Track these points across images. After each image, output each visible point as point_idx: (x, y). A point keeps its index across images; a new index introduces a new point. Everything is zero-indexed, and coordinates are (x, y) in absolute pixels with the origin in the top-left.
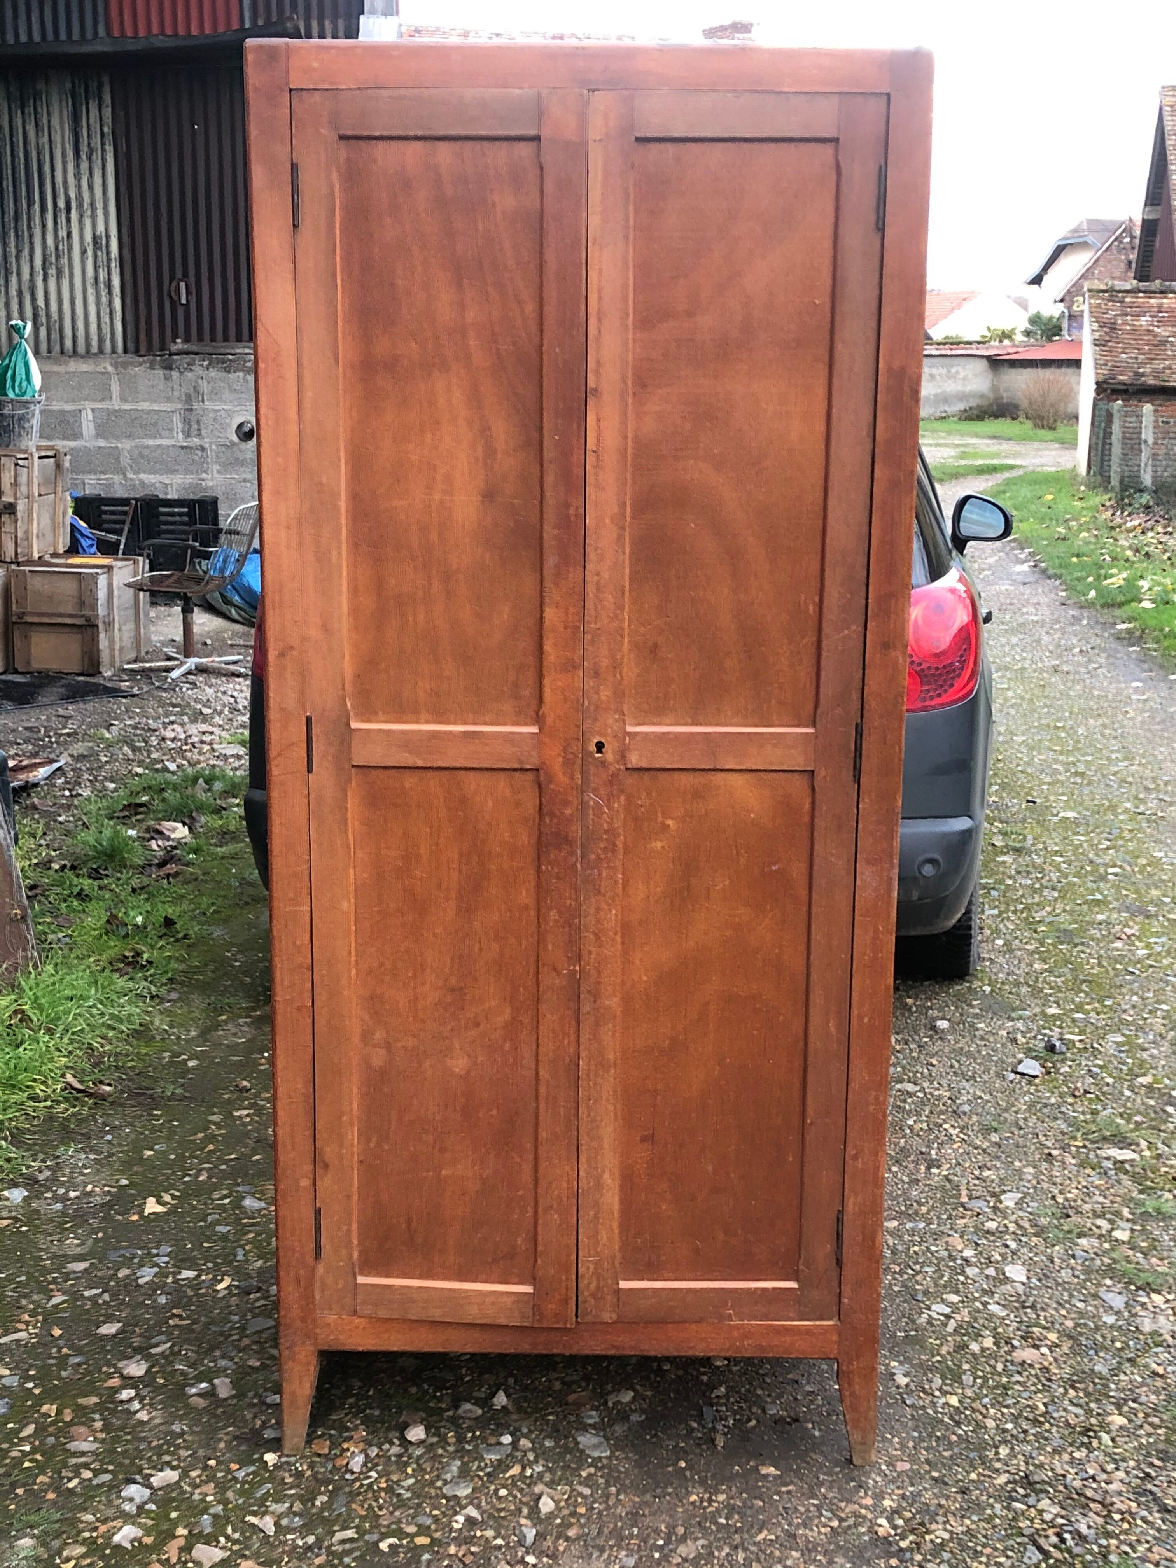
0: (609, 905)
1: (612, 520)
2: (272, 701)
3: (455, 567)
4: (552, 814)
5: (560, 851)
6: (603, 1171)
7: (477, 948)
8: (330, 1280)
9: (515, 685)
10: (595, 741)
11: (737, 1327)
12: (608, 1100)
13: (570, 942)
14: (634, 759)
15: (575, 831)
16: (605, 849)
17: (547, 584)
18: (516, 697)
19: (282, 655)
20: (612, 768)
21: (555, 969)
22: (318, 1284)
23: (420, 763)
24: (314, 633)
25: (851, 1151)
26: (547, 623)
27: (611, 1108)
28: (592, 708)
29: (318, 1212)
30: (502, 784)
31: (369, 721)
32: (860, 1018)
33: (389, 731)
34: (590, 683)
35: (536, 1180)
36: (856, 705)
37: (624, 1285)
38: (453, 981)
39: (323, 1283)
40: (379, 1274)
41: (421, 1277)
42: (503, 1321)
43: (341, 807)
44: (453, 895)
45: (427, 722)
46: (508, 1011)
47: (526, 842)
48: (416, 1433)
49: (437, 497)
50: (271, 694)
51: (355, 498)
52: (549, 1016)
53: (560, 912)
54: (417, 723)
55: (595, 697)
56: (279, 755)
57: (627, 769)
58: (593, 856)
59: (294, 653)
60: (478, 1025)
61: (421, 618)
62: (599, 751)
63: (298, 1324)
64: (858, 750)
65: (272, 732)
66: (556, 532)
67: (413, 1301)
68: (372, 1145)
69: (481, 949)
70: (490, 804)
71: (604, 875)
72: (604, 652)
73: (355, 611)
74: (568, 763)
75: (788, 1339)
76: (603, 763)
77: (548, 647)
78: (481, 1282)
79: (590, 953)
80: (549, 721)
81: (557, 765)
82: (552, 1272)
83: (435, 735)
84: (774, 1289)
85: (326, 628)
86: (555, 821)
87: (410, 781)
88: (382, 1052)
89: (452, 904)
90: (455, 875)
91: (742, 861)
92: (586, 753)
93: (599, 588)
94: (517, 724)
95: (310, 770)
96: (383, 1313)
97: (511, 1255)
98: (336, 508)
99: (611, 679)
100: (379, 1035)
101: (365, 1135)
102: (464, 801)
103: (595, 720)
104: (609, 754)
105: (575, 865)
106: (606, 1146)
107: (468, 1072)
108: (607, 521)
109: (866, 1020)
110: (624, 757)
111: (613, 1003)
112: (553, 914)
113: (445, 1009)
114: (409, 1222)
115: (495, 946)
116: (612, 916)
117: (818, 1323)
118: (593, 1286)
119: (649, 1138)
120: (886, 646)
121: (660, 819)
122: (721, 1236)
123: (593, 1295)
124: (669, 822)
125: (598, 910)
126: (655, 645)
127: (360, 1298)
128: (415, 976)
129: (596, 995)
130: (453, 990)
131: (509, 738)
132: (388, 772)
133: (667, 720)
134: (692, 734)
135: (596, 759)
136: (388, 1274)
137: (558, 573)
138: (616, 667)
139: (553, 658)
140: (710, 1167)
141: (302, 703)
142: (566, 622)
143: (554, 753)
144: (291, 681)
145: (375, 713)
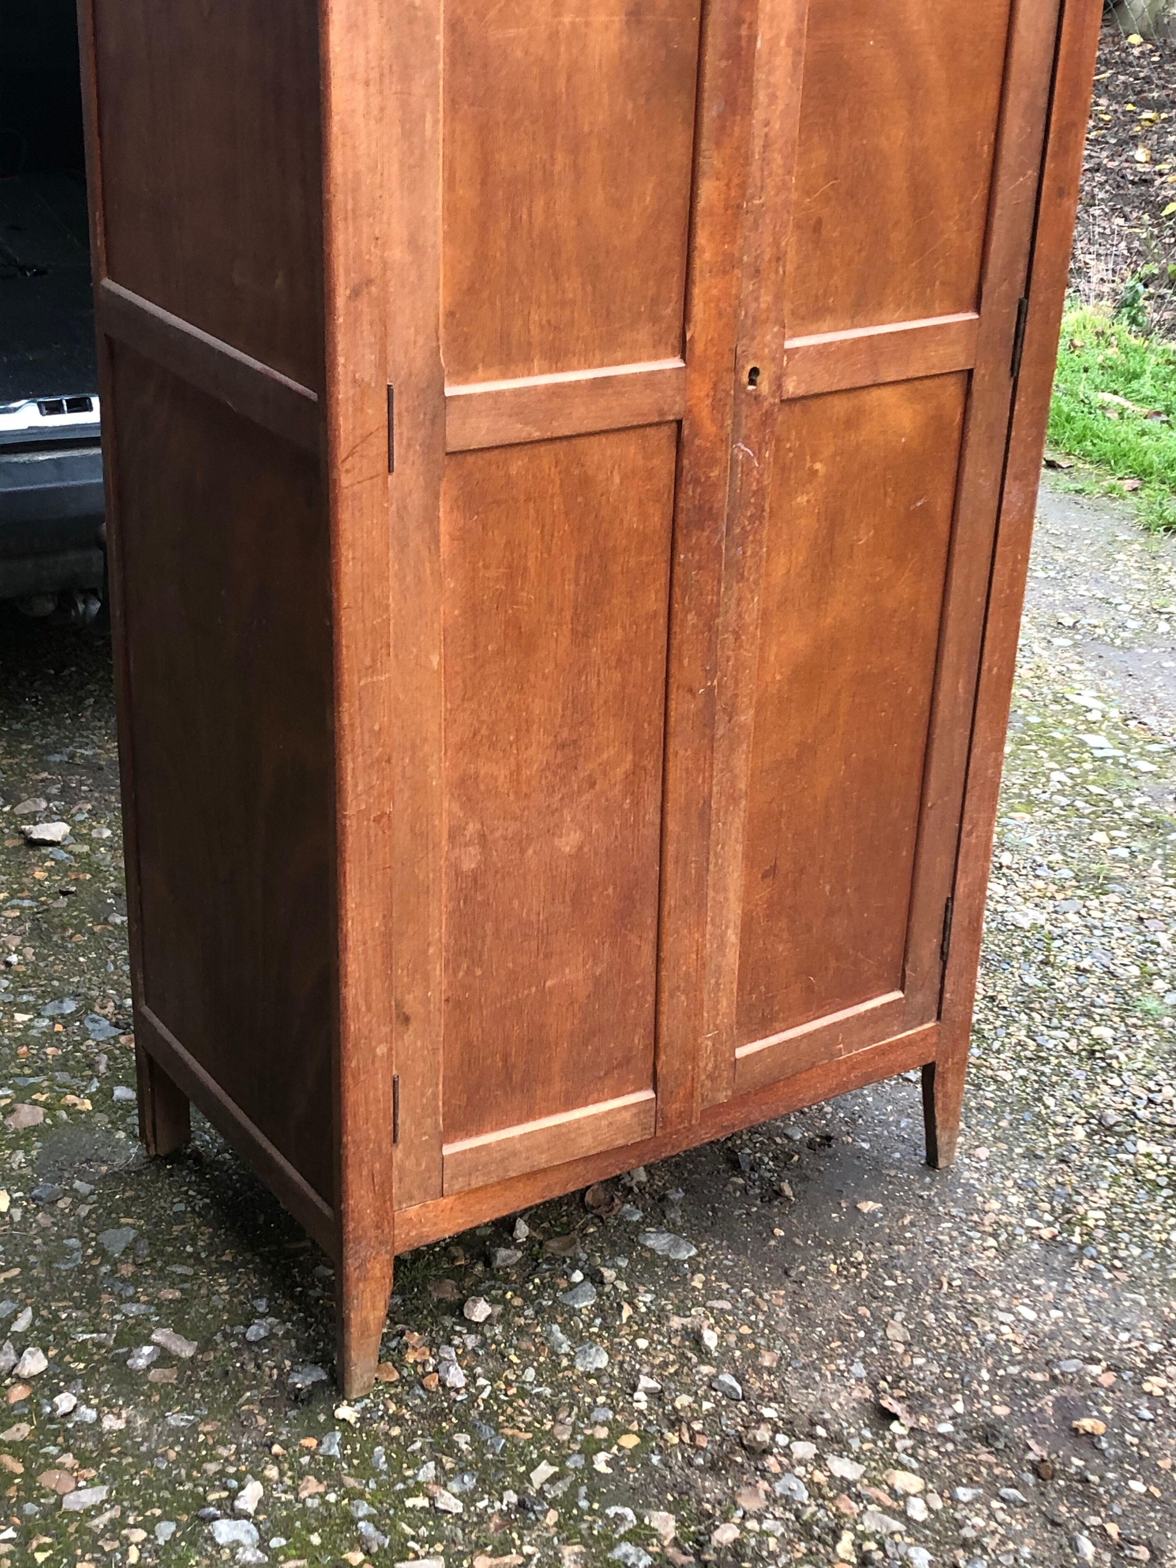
0: (752, 591)
1: (789, 39)
2: (340, 369)
3: (586, 129)
4: (696, 481)
5: (703, 530)
6: (727, 927)
7: (594, 683)
8: (410, 1164)
9: (655, 301)
10: (749, 368)
11: (845, 1061)
12: (736, 840)
13: (709, 650)
14: (791, 387)
15: (722, 499)
16: (752, 519)
17: (704, 145)
18: (655, 320)
19: (356, 293)
20: (766, 404)
21: (690, 690)
22: (395, 1173)
23: (537, 435)
24: (397, 254)
25: (967, 827)
26: (702, 204)
27: (739, 848)
28: (749, 322)
29: (395, 1083)
30: (632, 450)
31: (466, 381)
32: (990, 670)
33: (499, 394)
34: (749, 286)
35: (658, 959)
36: (1022, 275)
37: (741, 1052)
38: (565, 733)
39: (401, 1169)
40: (468, 1135)
41: (520, 1121)
42: (620, 1142)
43: (430, 518)
44: (568, 615)
45: (542, 372)
46: (630, 757)
47: (658, 527)
48: (481, 1310)
49: (567, 19)
50: (341, 360)
51: (454, 26)
52: (681, 752)
53: (699, 614)
54: (530, 373)
55: (754, 305)
56: (351, 454)
57: (782, 401)
58: (738, 530)
59: (373, 289)
60: (593, 785)
61: (539, 211)
62: (752, 382)
63: (372, 1233)
64: (1019, 334)
65: (341, 420)
66: (723, 64)
67: (514, 1154)
68: (461, 974)
69: (599, 683)
70: (617, 479)
71: (749, 553)
72: (768, 238)
73: (451, 212)
74: (717, 405)
75: (892, 1057)
76: (757, 398)
77: (702, 239)
78: (595, 1102)
79: (728, 658)
80: (699, 347)
81: (704, 412)
82: (677, 1065)
83: (556, 391)
84: (882, 1006)
85: (414, 245)
86: (699, 490)
87: (517, 464)
88: (474, 850)
89: (566, 629)
90: (569, 587)
91: (889, 501)
92: (739, 387)
93: (766, 146)
94: (656, 357)
95: (390, 469)
96: (477, 1181)
97: (627, 1060)
98: (433, 45)
99: (772, 276)
100: (472, 828)
101: (451, 966)
102: (586, 482)
103: (753, 338)
104: (764, 385)
105: (719, 547)
106: (732, 895)
107: (580, 848)
108: (783, 43)
109: (995, 670)
110: (780, 386)
111: (746, 717)
112: (691, 618)
113: (555, 774)
114: (505, 1058)
115: (617, 676)
116: (754, 606)
117: (920, 1029)
118: (710, 1066)
119: (772, 872)
120: (1061, 193)
121: (808, 465)
122: (833, 964)
123: (710, 1077)
124: (818, 466)
125: (739, 600)
126: (819, 222)
127: (448, 1172)
128: (517, 739)
129: (731, 712)
130: (563, 746)
131: (650, 380)
132: (487, 455)
133: (825, 327)
134: (856, 341)
135: (749, 394)
136: (479, 1133)
137: (722, 128)
138: (778, 259)
139: (707, 256)
140: (828, 888)
141: (382, 363)
142: (727, 199)
143: (702, 394)
144: (367, 334)
145: (475, 368)
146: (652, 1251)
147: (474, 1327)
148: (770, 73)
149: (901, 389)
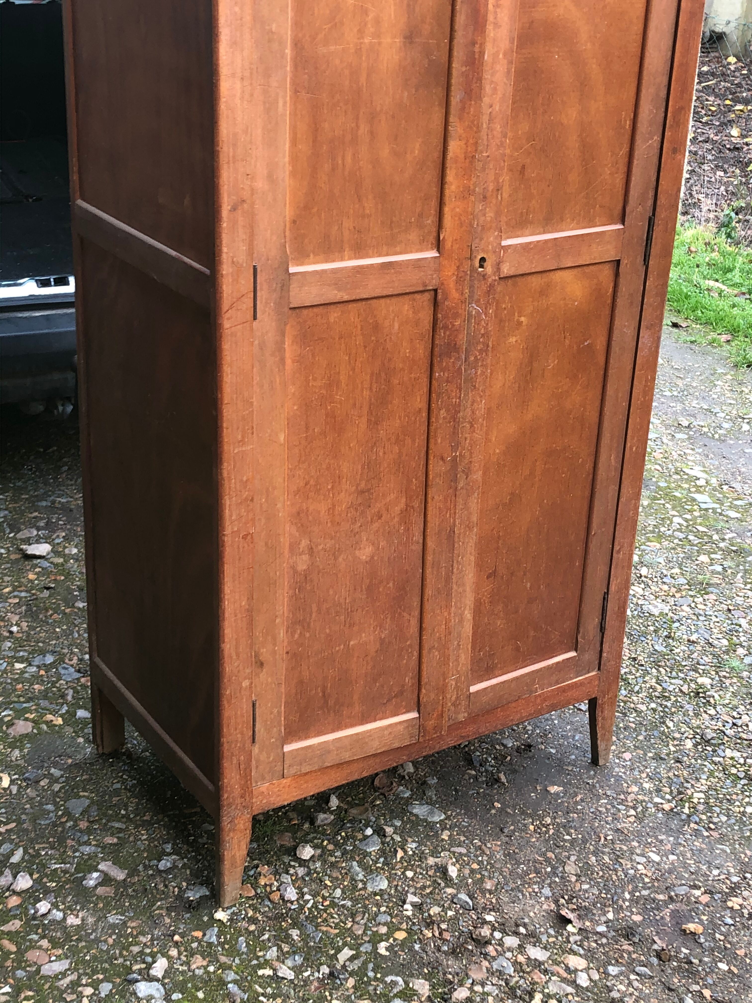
0: (481, 397)
1: (505, 55)
2: (224, 256)
3: (378, 109)
4: (445, 327)
5: (450, 358)
6: (464, 609)
7: (381, 453)
8: (263, 757)
9: (421, 215)
10: (480, 257)
11: (540, 695)
12: (471, 554)
13: (454, 433)
14: (506, 270)
15: (462, 340)
16: (481, 351)
17: (452, 119)
18: (421, 226)
19: (234, 209)
20: (490, 280)
21: (442, 459)
22: (254, 762)
23: (346, 298)
24: (261, 184)
25: (616, 548)
26: (450, 155)
27: (472, 558)
28: (480, 228)
29: (254, 705)
30: (406, 307)
31: (302, 264)
32: (631, 448)
33: (324, 271)
34: (480, 207)
35: (421, 629)
36: (650, 203)
37: (473, 689)
38: (363, 485)
39: (258, 761)
40: (300, 739)
41: (333, 731)
42: (396, 745)
43: (280, 348)
44: (365, 410)
45: (350, 259)
46: (404, 500)
47: (422, 355)
48: (306, 852)
49: (367, 40)
50: (225, 250)
51: (297, 44)
52: (436, 497)
53: (448, 411)
54: (342, 259)
55: (482, 218)
56: (231, 307)
57: (500, 278)
58: (472, 358)
59: (245, 206)
60: (380, 517)
61: (349, 159)
62: (481, 266)
63: (239, 801)
64: (649, 238)
65: (224, 287)
66: (464, 69)
67: (329, 752)
68: (296, 636)
69: (385, 453)
70: (396, 326)
71: (479, 372)
72: (491, 177)
73: (294, 159)
74: (459, 280)
75: (569, 693)
76: (484, 276)
77: (450, 177)
78: (381, 719)
79: (466, 439)
80: (448, 245)
81: (451, 284)
82: (432, 696)
83: (359, 270)
84: (563, 660)
85: (271, 178)
86: (448, 333)
87: (334, 314)
88: (305, 557)
89: (364, 420)
90: (366, 393)
91: (567, 342)
92: (473, 269)
93: (491, 120)
94: (421, 250)
95: (255, 318)
96: (306, 769)
97: (401, 693)
98: (283, 56)
99: (494, 201)
100: (304, 543)
101: (291, 630)
102: (376, 327)
103: (481, 239)
104: (489, 268)
105: (460, 368)
106: (468, 589)
107: (372, 557)
108: (501, 56)
109: (634, 449)
110: (499, 269)
111: (477, 476)
112: (443, 413)
113: (356, 510)
114: (324, 690)
115: (396, 449)
116: (481, 406)
117: (587, 676)
118: (453, 698)
119: (493, 575)
120: (675, 151)
121: (516, 318)
122: (532, 633)
123: (453, 704)
124: (523, 319)
125: (473, 402)
126: (523, 167)
127: (287, 763)
128: (333, 488)
129: (467, 473)
130: (362, 492)
131: (417, 264)
132: (315, 310)
133: (527, 232)
134: (546, 241)
135: (479, 273)
136: (307, 737)
137: (463, 109)
138: (498, 190)
139: (453, 187)
140: (529, 585)
141: (251, 252)
142: (466, 153)
143: (450, 274)
144: (242, 234)
145: (308, 256)
146: (417, 816)
147: (303, 863)
148: (493, 74)
149: (575, 271)
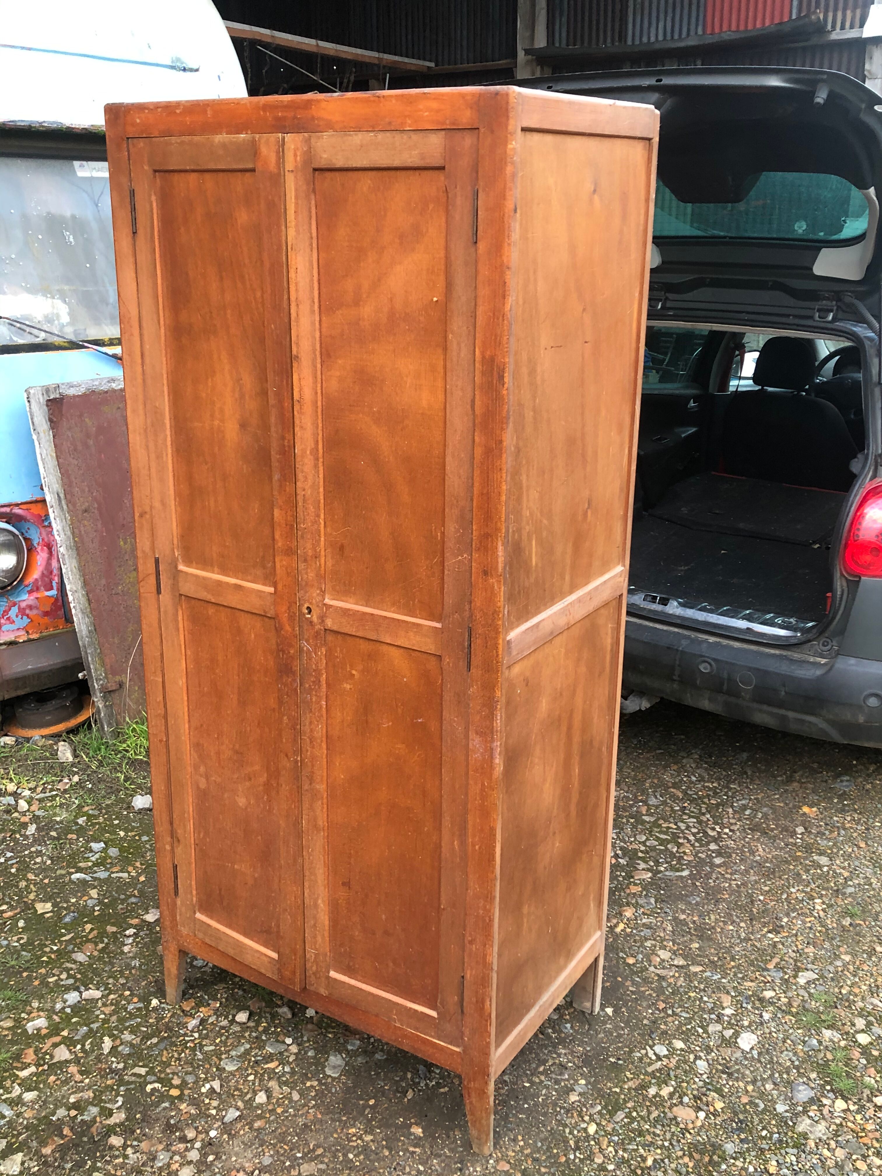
0: (318, 721)
1: (311, 452)
2: (138, 545)
3: (228, 472)
4: (284, 651)
5: (288, 677)
6: (318, 897)
7: (248, 729)
8: (183, 910)
9: (263, 557)
10: (306, 606)
11: (400, 1029)
12: (320, 852)
13: (295, 740)
14: (329, 623)
15: (296, 666)
16: (314, 682)
17: (275, 492)
18: (264, 567)
19: (141, 516)
20: (316, 627)
21: (287, 755)
22: (178, 911)
23: (213, 600)
24: (157, 504)
26: (276, 519)
27: (322, 858)
28: (304, 583)
29: (175, 867)
30: (258, 624)
31: (187, 566)
33: (197, 575)
34: (302, 566)
36: (467, 614)
37: (333, 974)
38: (237, 747)
39: (180, 911)
40: (206, 916)
41: (226, 926)
43: (176, 619)
44: (236, 691)
45: (218, 574)
46: (265, 775)
47: (272, 666)
48: (242, 1017)
49: (216, 423)
50: (137, 540)
51: (174, 418)
52: (284, 786)
54: (213, 572)
55: (305, 576)
56: (143, 580)
57: (325, 629)
58: (307, 686)
59: (148, 516)
60: (250, 779)
61: (212, 503)
62: (309, 614)
64: (469, 648)
65: (139, 565)
66: (278, 457)
67: (221, 939)
69: (251, 731)
70: (253, 636)
71: (314, 700)
72: (309, 546)
73: (178, 494)
74: (291, 618)
75: (431, 1050)
76: (311, 622)
77: (277, 535)
78: (256, 942)
79: (307, 751)
80: (280, 586)
81: (285, 618)
83: (219, 583)
84: (422, 1013)
85: (163, 503)
86: (285, 656)
87: (211, 611)
88: (204, 780)
89: (235, 697)
90: (236, 678)
91: (400, 711)
92: (302, 614)
93: (304, 501)
94: (263, 584)
95: (159, 592)
96: (207, 941)
97: (268, 932)
99: (314, 565)
100: (202, 769)
101: (196, 829)
102: (239, 631)
103: (306, 592)
104: (315, 617)
105: (296, 690)
106: (320, 882)
107: (246, 808)
108: (308, 452)
109: (477, 847)
110: (323, 621)
111: (322, 787)
113: (234, 764)
114: (220, 890)
115: (258, 731)
116: (320, 729)
117: (449, 1047)
118: (314, 969)
119: (347, 884)
120: (486, 573)
121: (348, 669)
122: (391, 965)
123: (314, 974)
124: (354, 672)
125: (311, 723)
126: (343, 546)
127: (197, 926)
128: (218, 738)
129: (311, 780)
130: (237, 752)
131: (258, 594)
132: (199, 602)
133: (351, 600)
134: (364, 614)
135: (307, 619)
136: (211, 918)
137: (281, 486)
138: (316, 557)
139: (280, 544)
140: (384, 917)
141: (153, 548)
142: (286, 520)
143: (283, 610)
144: (146, 534)
145: (192, 562)
148: (303, 465)
149: (402, 650)
